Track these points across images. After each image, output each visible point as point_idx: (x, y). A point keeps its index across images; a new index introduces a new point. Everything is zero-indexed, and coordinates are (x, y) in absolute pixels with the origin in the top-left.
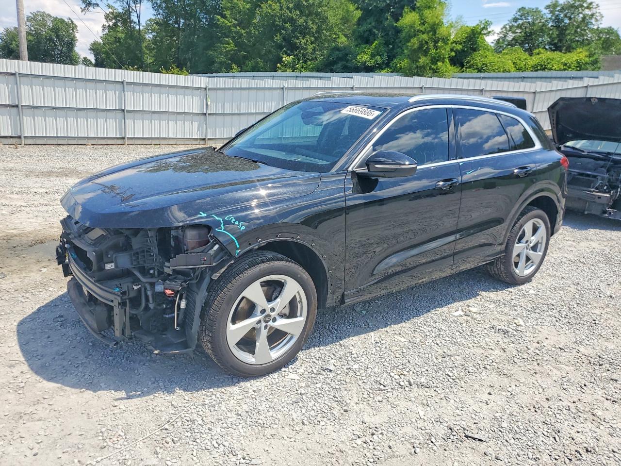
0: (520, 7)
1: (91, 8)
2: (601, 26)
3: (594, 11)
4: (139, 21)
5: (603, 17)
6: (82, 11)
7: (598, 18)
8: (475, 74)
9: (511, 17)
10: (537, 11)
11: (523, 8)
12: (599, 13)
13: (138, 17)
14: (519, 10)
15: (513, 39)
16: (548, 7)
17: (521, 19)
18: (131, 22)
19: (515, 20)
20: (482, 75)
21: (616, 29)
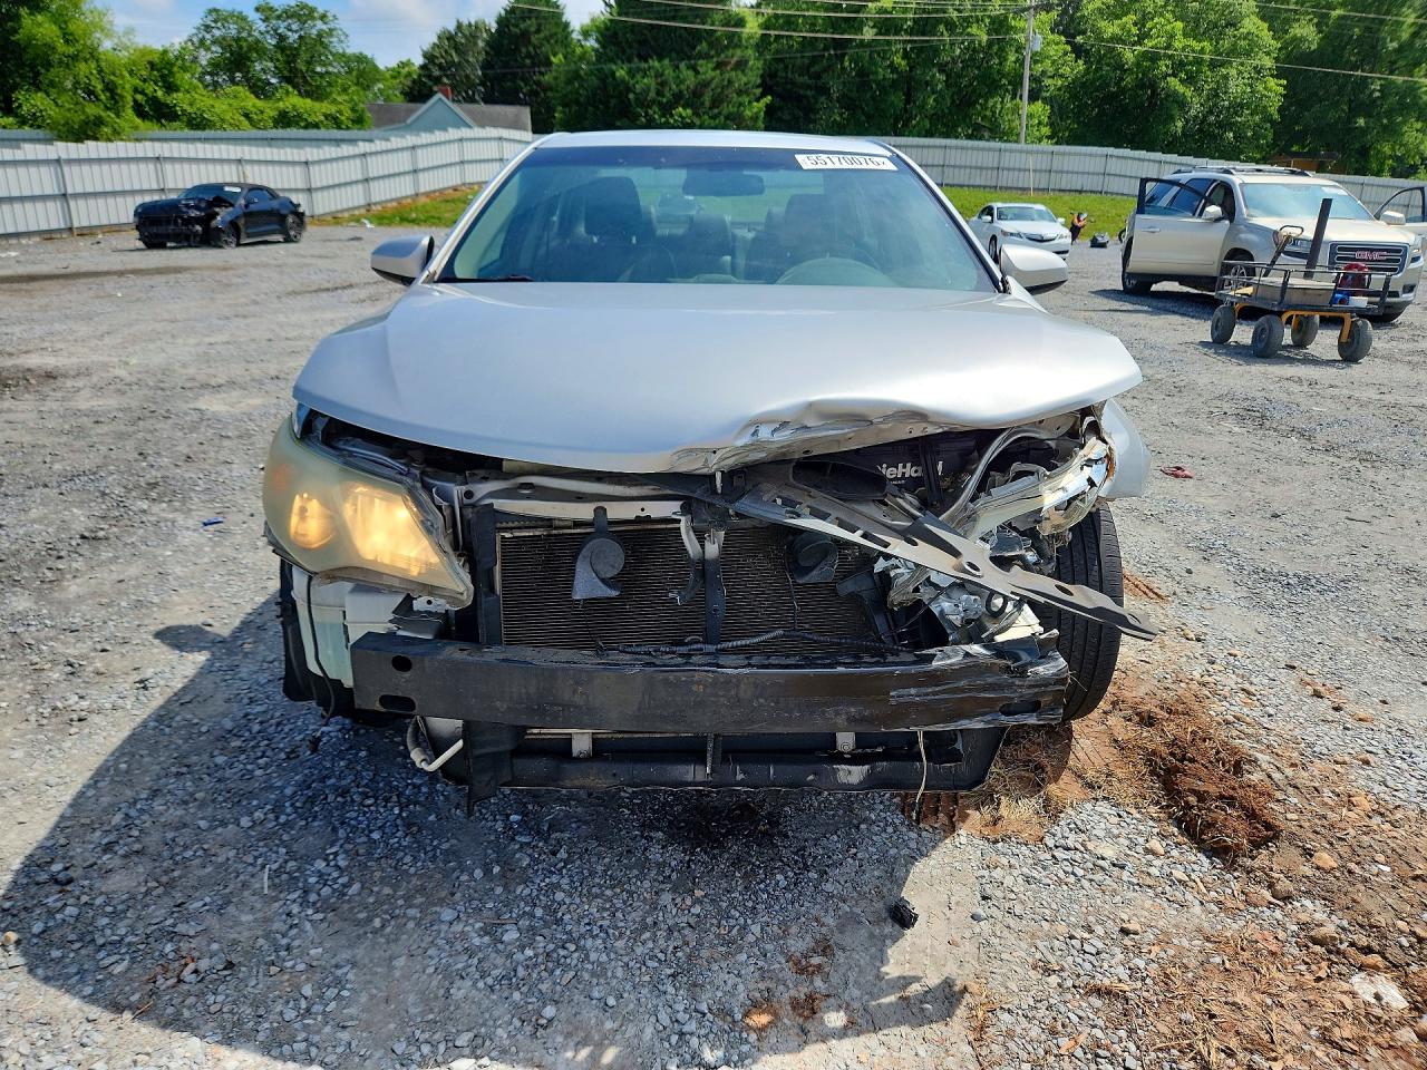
0: (211, 7)
2: (349, 51)
3: (332, 25)
5: (347, 35)
7: (343, 38)
8: (188, 133)
9: (198, 22)
10: (242, 18)
11: (216, 10)
12: (341, 29)
14: (211, 11)
15: (210, 64)
16: (257, 9)
17: (217, 28)
19: (207, 28)
20: (199, 133)
21: (370, 56)
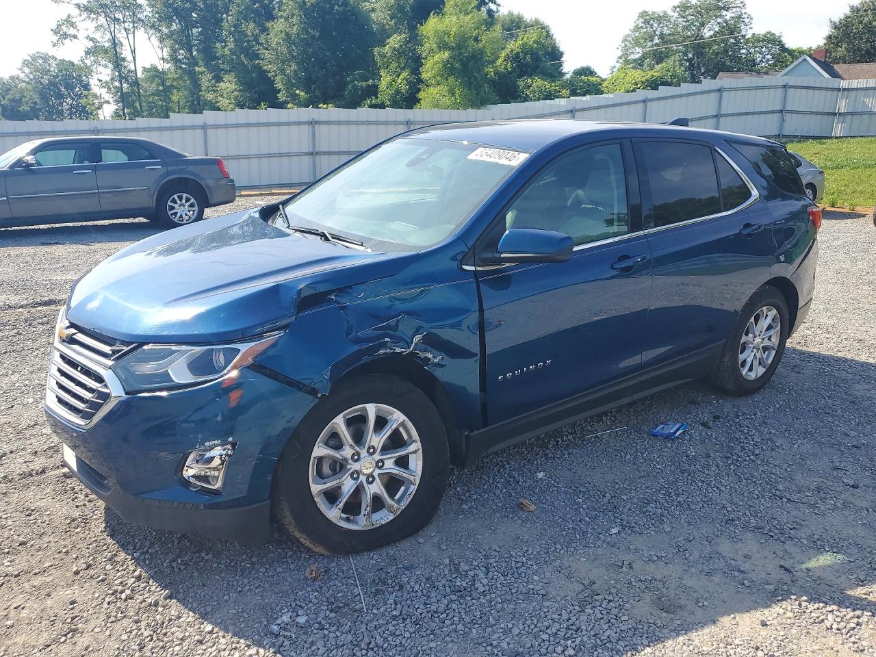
0: (641, 11)
1: (67, 41)
3: (739, 11)
4: (134, 58)
5: (752, 19)
6: (54, 45)
7: (746, 20)
12: (745, 13)
13: (133, 52)
14: (641, 15)
15: (643, 56)
16: (676, 8)
17: (646, 28)
18: (124, 60)
19: (637, 28)
